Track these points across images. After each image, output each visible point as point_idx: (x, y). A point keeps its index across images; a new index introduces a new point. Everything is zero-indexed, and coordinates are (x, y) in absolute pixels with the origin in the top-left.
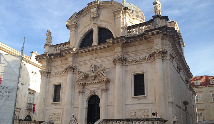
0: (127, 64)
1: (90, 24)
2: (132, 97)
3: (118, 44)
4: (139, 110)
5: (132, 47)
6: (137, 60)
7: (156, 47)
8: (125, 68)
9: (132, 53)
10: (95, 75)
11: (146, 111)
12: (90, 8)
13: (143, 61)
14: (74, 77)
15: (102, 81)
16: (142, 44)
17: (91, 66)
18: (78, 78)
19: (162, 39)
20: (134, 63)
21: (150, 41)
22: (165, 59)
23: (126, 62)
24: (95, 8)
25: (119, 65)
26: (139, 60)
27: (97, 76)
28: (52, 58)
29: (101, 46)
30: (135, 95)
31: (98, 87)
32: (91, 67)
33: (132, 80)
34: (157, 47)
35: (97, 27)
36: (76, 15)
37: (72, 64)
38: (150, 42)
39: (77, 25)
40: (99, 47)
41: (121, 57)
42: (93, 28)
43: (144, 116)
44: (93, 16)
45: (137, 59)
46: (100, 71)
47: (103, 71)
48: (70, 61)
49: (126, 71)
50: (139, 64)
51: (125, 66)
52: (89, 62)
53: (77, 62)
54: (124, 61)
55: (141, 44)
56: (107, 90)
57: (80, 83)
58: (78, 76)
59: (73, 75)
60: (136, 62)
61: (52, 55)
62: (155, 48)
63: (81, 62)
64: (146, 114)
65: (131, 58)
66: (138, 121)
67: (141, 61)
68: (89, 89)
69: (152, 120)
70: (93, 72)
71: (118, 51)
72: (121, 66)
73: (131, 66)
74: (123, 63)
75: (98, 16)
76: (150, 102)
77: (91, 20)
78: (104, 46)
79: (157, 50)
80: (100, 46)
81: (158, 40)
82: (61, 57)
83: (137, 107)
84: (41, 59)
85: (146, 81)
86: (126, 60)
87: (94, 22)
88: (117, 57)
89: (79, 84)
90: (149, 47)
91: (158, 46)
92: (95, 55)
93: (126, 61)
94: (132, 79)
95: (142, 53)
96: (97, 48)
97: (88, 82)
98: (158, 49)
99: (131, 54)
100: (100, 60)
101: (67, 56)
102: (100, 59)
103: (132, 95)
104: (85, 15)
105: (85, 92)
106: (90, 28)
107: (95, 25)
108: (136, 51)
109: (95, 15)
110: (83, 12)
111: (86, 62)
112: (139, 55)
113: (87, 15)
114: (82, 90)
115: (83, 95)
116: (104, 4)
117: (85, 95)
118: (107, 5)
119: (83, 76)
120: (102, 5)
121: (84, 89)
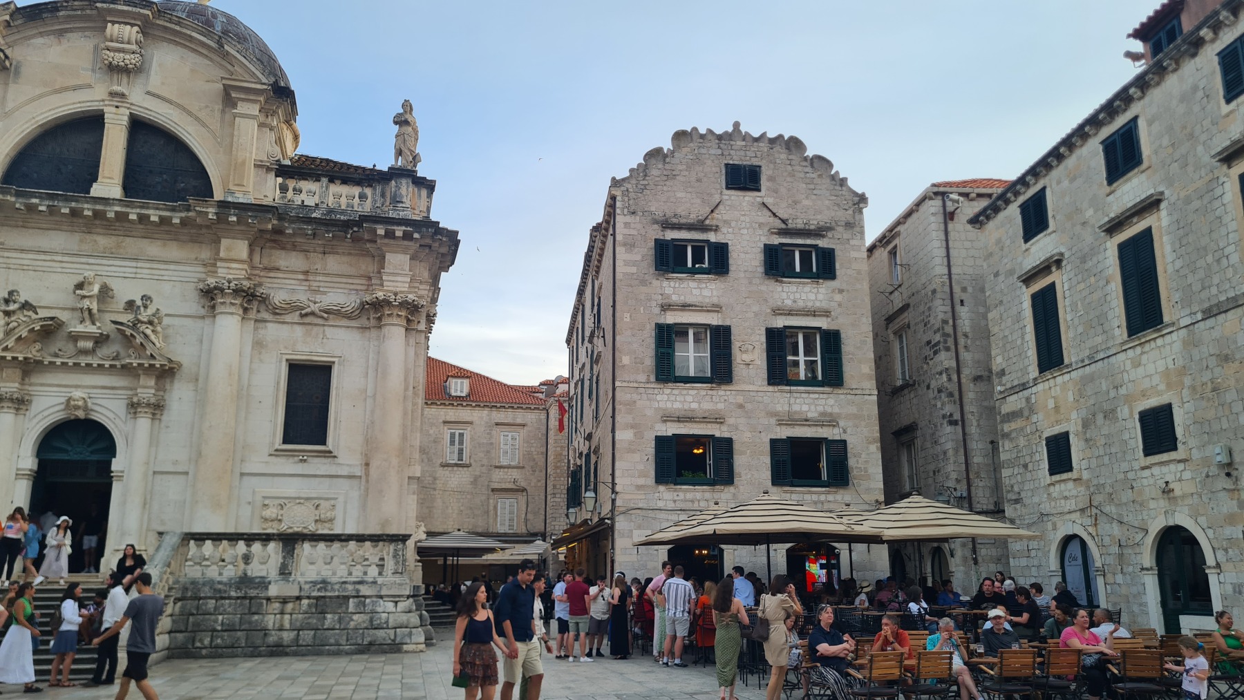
0: (265, 315)
1: (89, 86)
2: (277, 446)
3: (237, 228)
4: (299, 498)
5: (294, 253)
6: (308, 310)
7: (393, 281)
8: (256, 329)
9: (291, 276)
10: (99, 334)
11: (324, 504)
12: (101, 15)
13: (331, 316)
15: (139, 365)
16: (333, 253)
19: (414, 258)
20: (295, 317)
21: (368, 251)
22: (414, 329)
23: (263, 307)
25: (232, 314)
26: (317, 311)
27: (110, 337)
30: (285, 442)
31: (113, 388)
32: (82, 292)
33: (278, 383)
34: (397, 282)
35: (127, 112)
38: (368, 254)
39: (7, 63)
40: (138, 211)
41: (242, 281)
42: (106, 109)
43: (316, 521)
44: (115, 57)
45: (311, 304)
47: (151, 323)
49: (259, 345)
50: (316, 325)
51: (256, 321)
52: (64, 265)
54: (255, 304)
55: (330, 253)
57: (8, 355)
60: (302, 316)
62: (388, 283)
63: (14, 255)
64: (325, 514)
65: (286, 296)
67: (326, 315)
68: (55, 389)
70: (92, 315)
71: (233, 255)
72: (240, 319)
73: (280, 326)
75: (141, 70)
76: (345, 473)
77: (93, 71)
78: (166, 213)
79: (396, 294)
80: (145, 212)
81: (401, 257)
83: (291, 488)
85: (337, 395)
86: (264, 300)
87: (116, 87)
88: (229, 282)
89: (3, 358)
90: (362, 273)
91: (399, 279)
92: (103, 241)
93: (261, 301)
94: (279, 377)
95: (332, 285)
96: (127, 214)
97: (56, 356)
98: (398, 289)
99: (287, 281)
100: (134, 270)
102: (134, 264)
103: (276, 441)
104: (61, 33)
105: (30, 402)
106: (88, 104)
107: (119, 102)
108: (306, 273)
109: (127, 57)
110: (52, 11)
111: (48, 258)
112: (317, 291)
113: (69, 35)
114: (15, 390)
115: (22, 412)
116: (178, 28)
117: (32, 415)
118: (191, 36)
119: (31, 327)
120: (166, 28)
121: (27, 387)
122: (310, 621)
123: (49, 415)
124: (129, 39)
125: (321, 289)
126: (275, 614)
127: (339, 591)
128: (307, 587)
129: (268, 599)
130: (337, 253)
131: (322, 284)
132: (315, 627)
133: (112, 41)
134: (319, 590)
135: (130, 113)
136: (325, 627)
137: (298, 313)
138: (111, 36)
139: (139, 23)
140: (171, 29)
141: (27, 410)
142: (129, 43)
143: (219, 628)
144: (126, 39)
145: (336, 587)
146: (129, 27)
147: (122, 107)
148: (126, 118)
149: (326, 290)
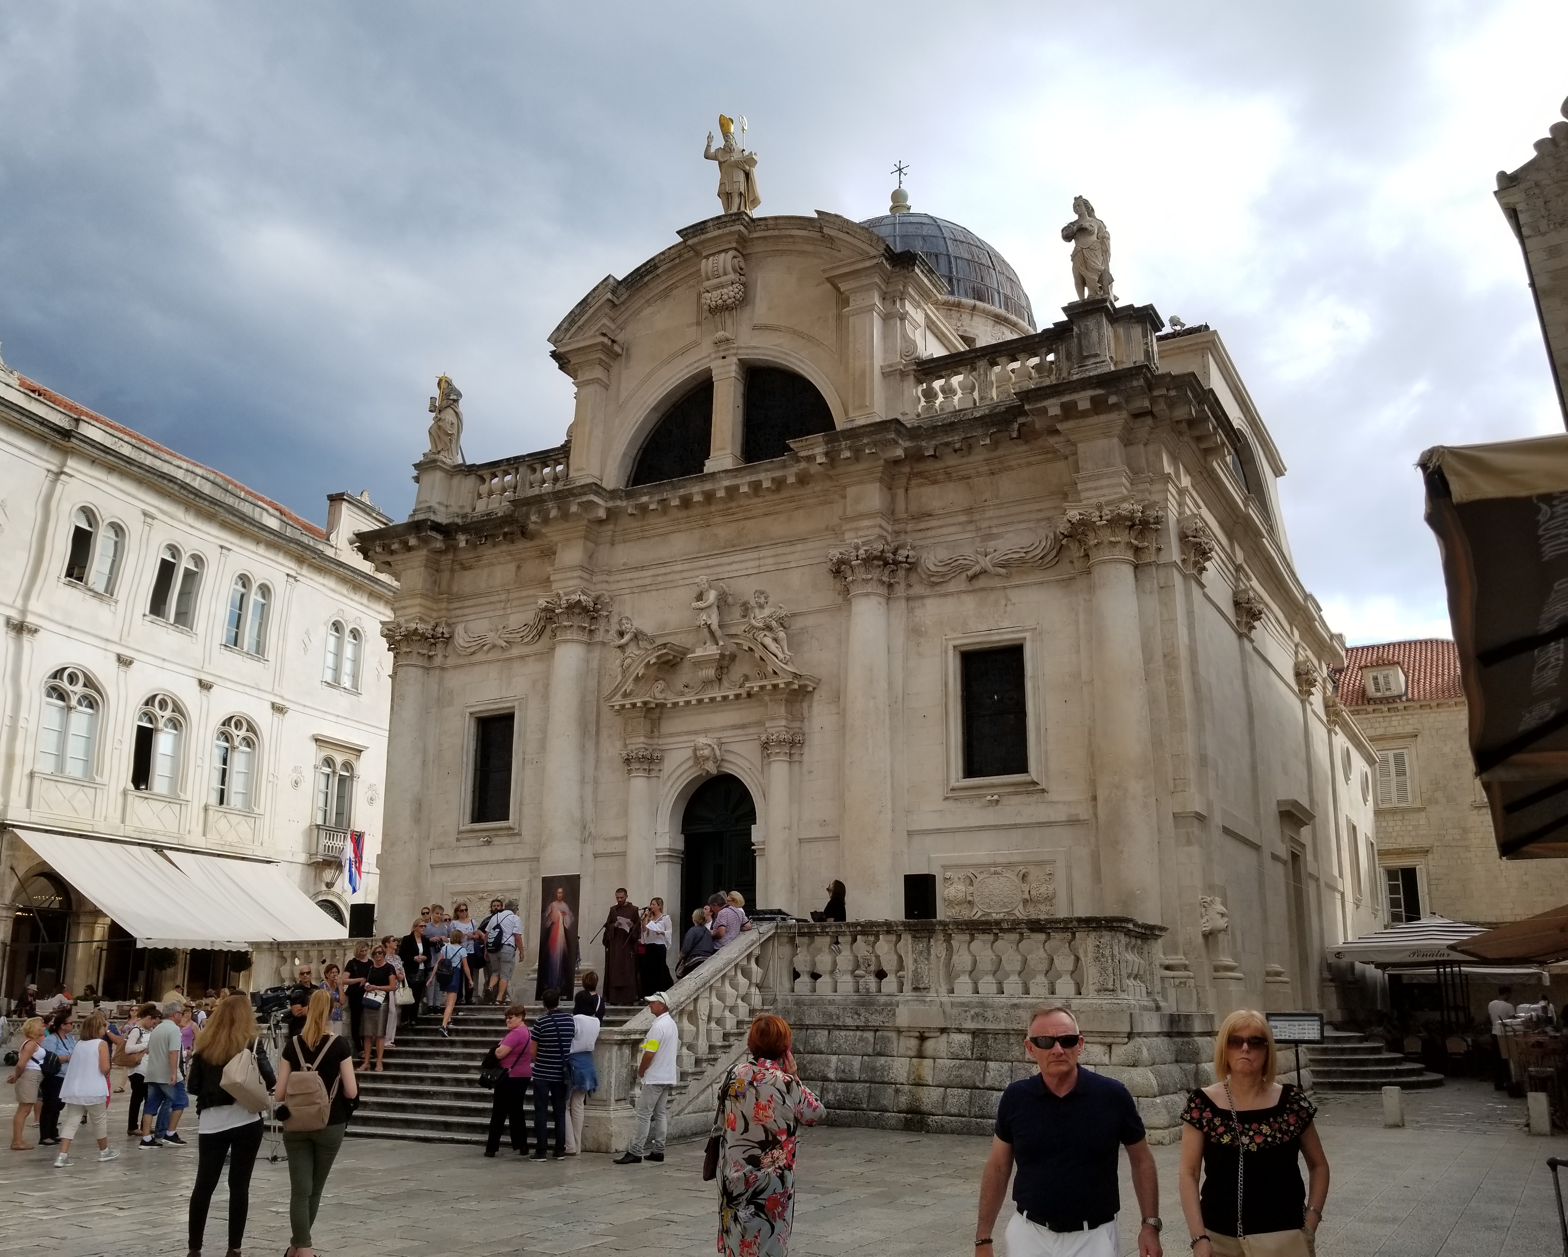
0: (918, 589)
1: (697, 344)
3: (860, 467)
4: (995, 865)
5: (951, 485)
6: (977, 568)
7: (1094, 489)
8: (909, 612)
9: (950, 520)
10: (722, 656)
11: (1036, 874)
12: (698, 254)
13: (1013, 571)
14: (595, 664)
15: (762, 688)
16: (1005, 470)
17: (700, 597)
18: (619, 669)
19: (1127, 442)
20: (960, 583)
21: (1055, 451)
22: (1149, 564)
23: (914, 578)
24: (726, 251)
25: (867, 595)
26: (989, 568)
27: (733, 657)
28: (462, 544)
29: (762, 476)
30: (967, 775)
31: (743, 726)
32: (701, 604)
34: (1102, 488)
35: (735, 360)
36: (614, 292)
37: (584, 584)
38: (1055, 455)
39: (617, 348)
40: (748, 479)
41: (879, 546)
42: (712, 365)
43: (1025, 903)
44: (712, 298)
45: (980, 558)
46: (753, 627)
47: (769, 628)
48: (572, 568)
49: (915, 632)
50: (992, 589)
51: (908, 599)
52: (685, 575)
53: (609, 573)
54: (901, 573)
55: (1001, 471)
56: (792, 744)
57: (627, 702)
58: (615, 661)
59: (589, 651)
60: (972, 578)
61: (464, 528)
62: (1088, 494)
63: (636, 575)
64: (1039, 888)
65: (943, 554)
66: (984, 931)
67: (1002, 571)
68: (685, 738)
69: (1065, 929)
70: (712, 633)
71: (862, 508)
72: (883, 600)
73: (942, 601)
74: (890, 586)
75: (743, 301)
76: (1061, 818)
77: (698, 323)
78: (778, 474)
79: (1099, 508)
80: (754, 478)
81: (1101, 444)
82: (513, 542)
84: (392, 552)
85: (1036, 688)
86: (913, 568)
87: (720, 334)
88: (857, 548)
89: (623, 706)
90: (1053, 489)
91: (1104, 482)
92: (724, 532)
93: (909, 570)
94: (946, 677)
95: (1009, 520)
96: (736, 488)
97: (682, 694)
98: (1102, 500)
99: (945, 531)
100: (756, 563)
101: (553, 534)
102: (755, 555)
103: (953, 775)
104: (666, 293)
105: (661, 759)
106: (696, 365)
107: (725, 350)
108: (969, 511)
109: (726, 290)
110: (651, 272)
111: (668, 570)
112: (990, 537)
113: (675, 292)
114: (642, 745)
115: (653, 774)
116: (776, 233)
117: (666, 777)
118: (792, 236)
119: (646, 661)
120: (765, 238)
121: (656, 741)
122: (962, 1071)
123: (681, 774)
124: (724, 269)
125: (995, 531)
126: (911, 1058)
127: (1006, 1021)
128: (955, 1011)
129: (899, 1031)
130: (1010, 468)
131: (995, 522)
132: (970, 1083)
133: (708, 279)
134: (973, 1018)
135: (739, 360)
136: (986, 1084)
137: (964, 576)
138: (707, 273)
139: (734, 245)
140: (771, 237)
141: (660, 770)
142: (725, 274)
143: (832, 1076)
144: (721, 270)
145: (1001, 1014)
146: (723, 255)
147: (729, 355)
148: (734, 367)
149: (1001, 530)
